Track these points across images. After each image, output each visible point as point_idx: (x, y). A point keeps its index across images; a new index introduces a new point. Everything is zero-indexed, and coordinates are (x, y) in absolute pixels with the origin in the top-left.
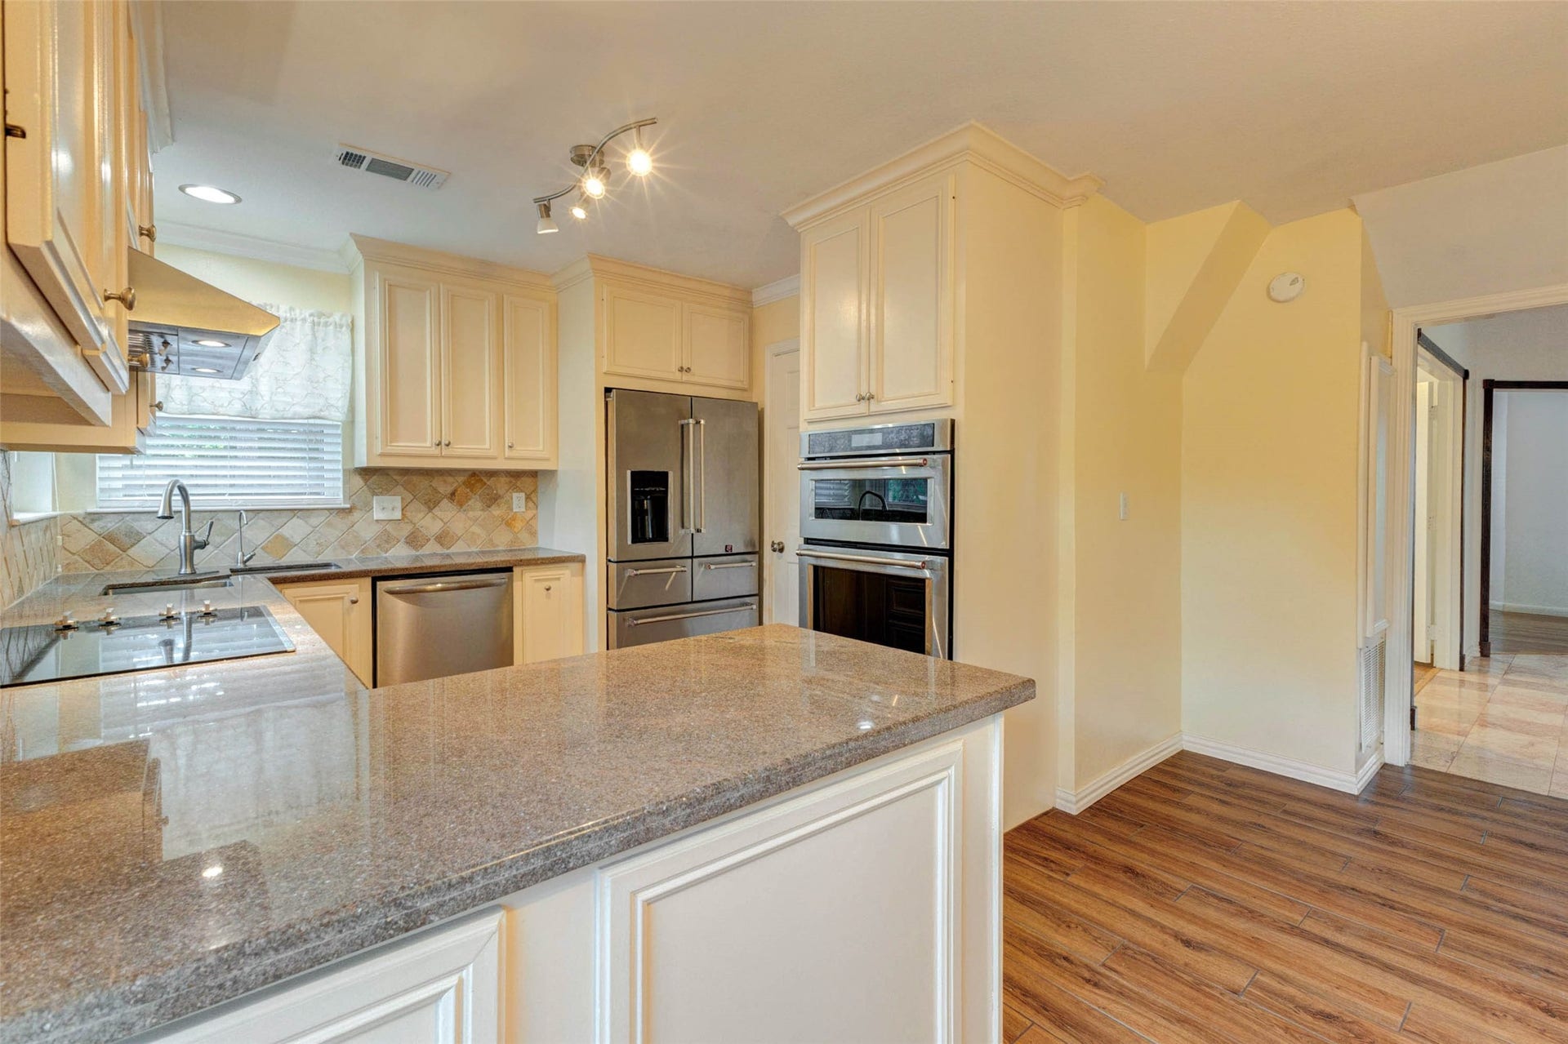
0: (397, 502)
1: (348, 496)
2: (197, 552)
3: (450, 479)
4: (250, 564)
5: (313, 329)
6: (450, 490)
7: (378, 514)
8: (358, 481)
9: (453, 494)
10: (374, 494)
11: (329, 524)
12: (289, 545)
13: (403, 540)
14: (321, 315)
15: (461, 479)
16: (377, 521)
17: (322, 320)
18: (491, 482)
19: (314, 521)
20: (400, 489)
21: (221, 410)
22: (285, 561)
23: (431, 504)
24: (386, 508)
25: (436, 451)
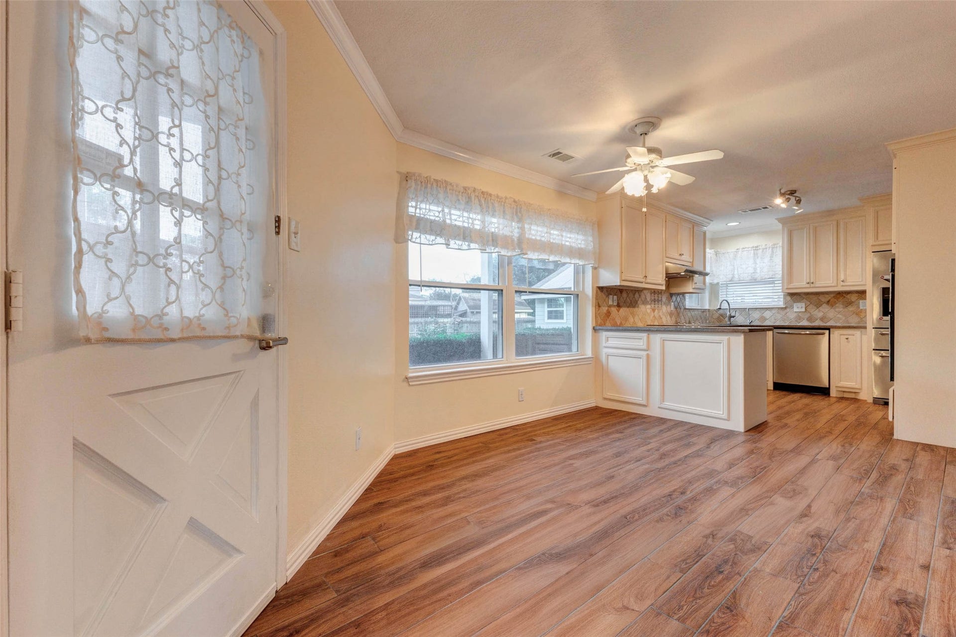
0: (803, 305)
1: (785, 303)
2: (732, 318)
3: (827, 296)
4: (752, 324)
5: (772, 250)
6: (827, 300)
7: (796, 309)
8: (789, 298)
9: (828, 302)
10: (795, 302)
11: (778, 313)
12: (765, 319)
13: (806, 319)
14: (774, 245)
15: (832, 295)
16: (795, 312)
17: (775, 246)
18: (848, 296)
19: (774, 311)
20: (805, 300)
21: (745, 279)
22: (764, 324)
23: (818, 305)
24: (799, 307)
25: (808, 286)
